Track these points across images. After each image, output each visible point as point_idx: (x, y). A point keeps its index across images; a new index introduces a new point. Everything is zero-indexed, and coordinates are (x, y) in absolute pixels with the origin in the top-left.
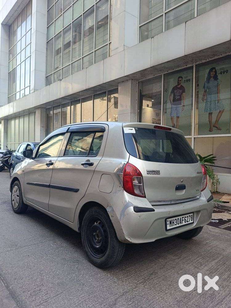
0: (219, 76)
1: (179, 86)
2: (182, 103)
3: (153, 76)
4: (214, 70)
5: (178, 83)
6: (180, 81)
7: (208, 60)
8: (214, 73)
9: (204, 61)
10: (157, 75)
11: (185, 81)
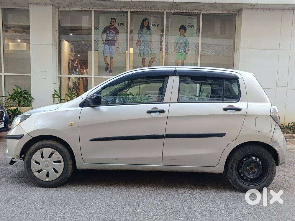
0: (152, 28)
1: (112, 27)
2: (116, 45)
3: (80, 9)
4: (147, 21)
5: (111, 24)
6: (114, 22)
7: (142, 10)
8: (147, 24)
9: (138, 10)
10: (86, 9)
11: (119, 23)
